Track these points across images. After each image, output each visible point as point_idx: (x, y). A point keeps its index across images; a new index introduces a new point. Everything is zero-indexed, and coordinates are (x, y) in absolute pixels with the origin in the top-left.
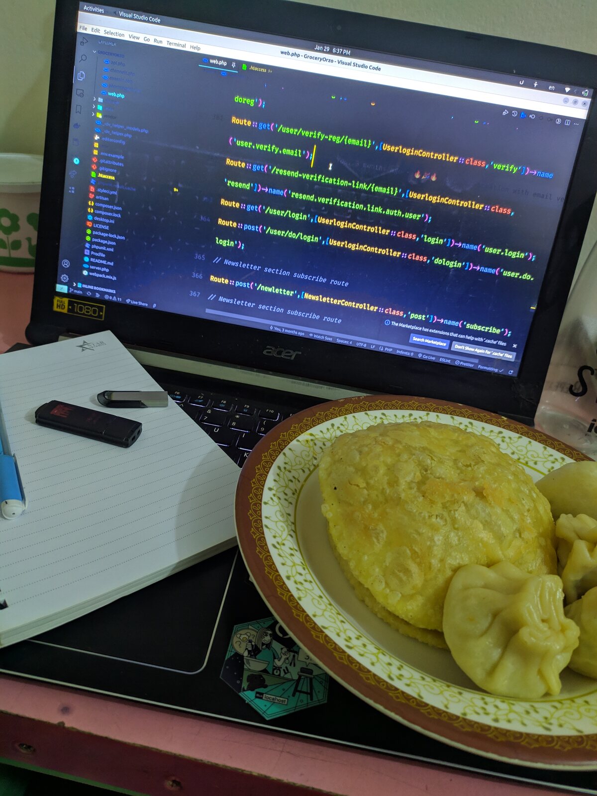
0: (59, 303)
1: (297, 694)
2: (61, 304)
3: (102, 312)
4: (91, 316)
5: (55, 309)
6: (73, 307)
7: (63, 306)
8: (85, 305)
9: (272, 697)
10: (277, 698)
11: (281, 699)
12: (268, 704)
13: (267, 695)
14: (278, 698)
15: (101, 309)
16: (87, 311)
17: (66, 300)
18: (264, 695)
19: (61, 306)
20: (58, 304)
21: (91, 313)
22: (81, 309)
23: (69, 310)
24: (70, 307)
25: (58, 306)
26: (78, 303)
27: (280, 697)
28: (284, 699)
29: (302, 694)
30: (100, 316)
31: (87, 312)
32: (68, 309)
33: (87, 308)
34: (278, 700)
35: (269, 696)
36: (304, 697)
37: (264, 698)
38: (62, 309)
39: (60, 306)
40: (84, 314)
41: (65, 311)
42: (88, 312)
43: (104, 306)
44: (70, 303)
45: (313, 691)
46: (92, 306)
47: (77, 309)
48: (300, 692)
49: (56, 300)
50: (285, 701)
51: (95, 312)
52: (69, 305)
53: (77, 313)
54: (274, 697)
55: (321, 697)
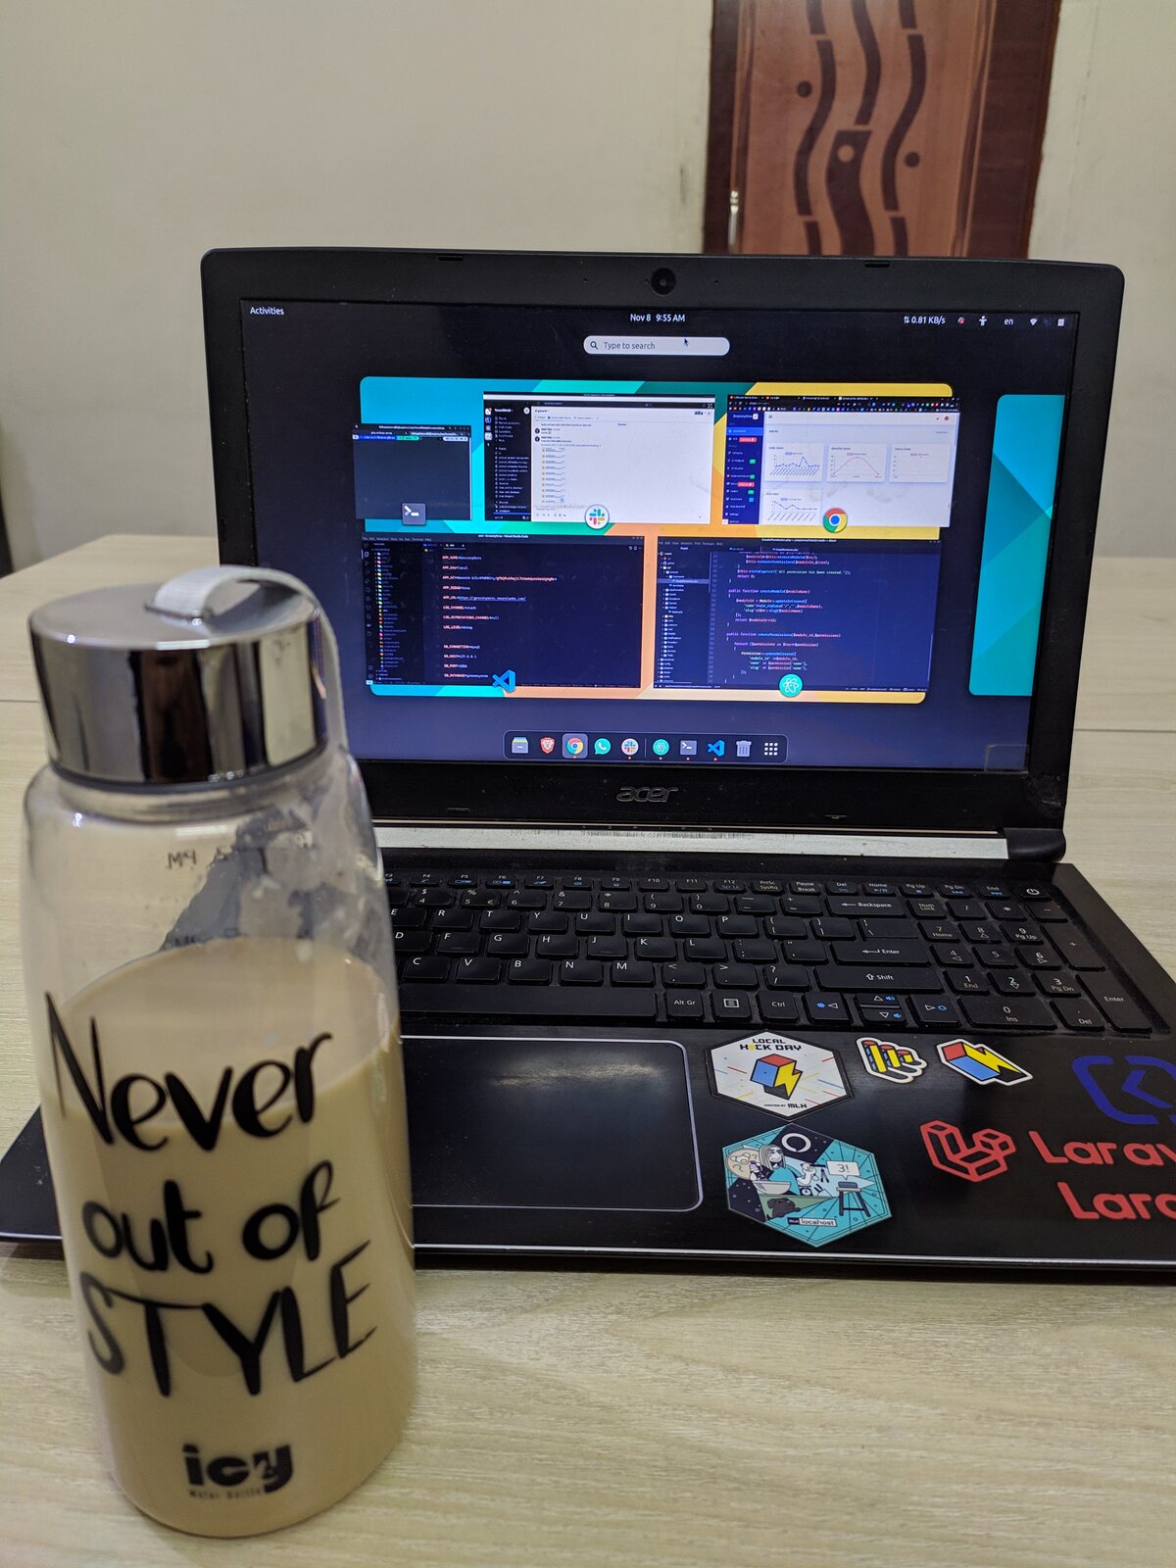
55: (881, 1212)
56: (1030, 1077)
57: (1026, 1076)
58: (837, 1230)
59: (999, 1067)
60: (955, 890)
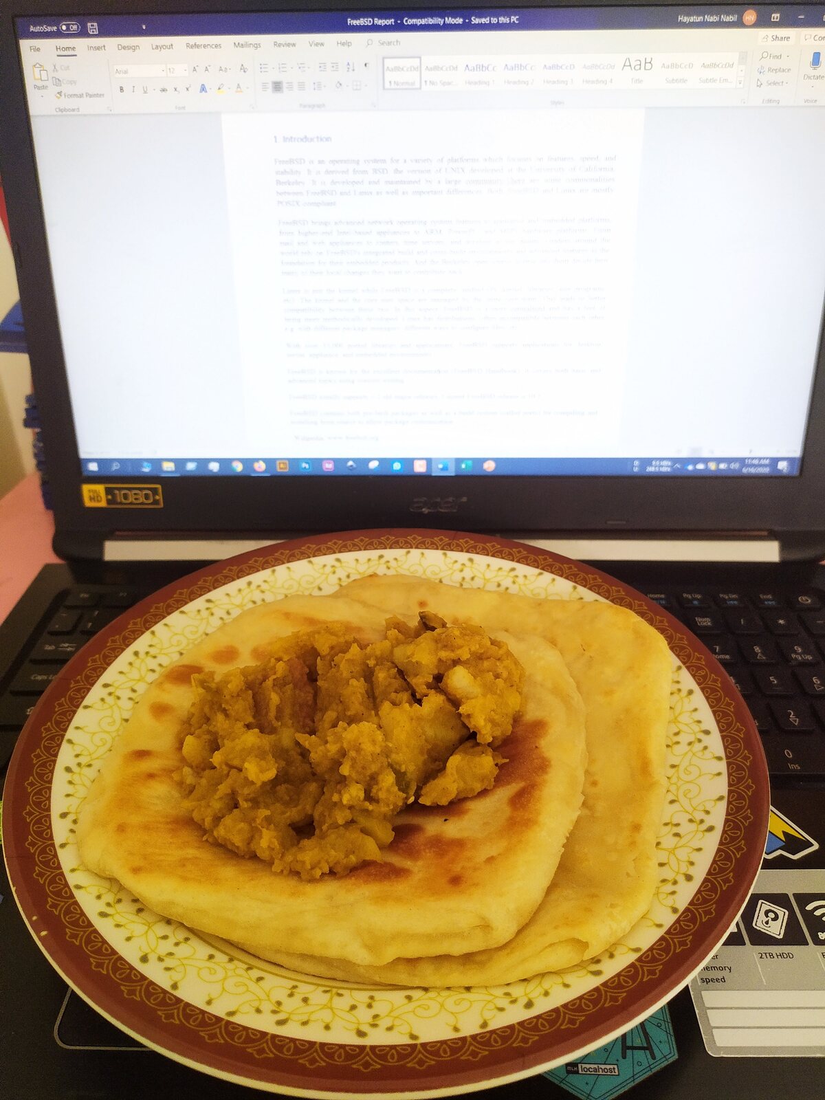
0: (91, 493)
1: (629, 1052)
2: (95, 495)
3: (159, 496)
4: (143, 503)
5: (88, 503)
6: (114, 496)
7: (99, 500)
8: (130, 489)
9: (593, 1066)
10: (600, 1066)
11: (608, 1067)
12: (591, 1080)
13: (584, 1066)
14: (603, 1067)
15: (155, 491)
16: (136, 497)
17: (100, 488)
18: (580, 1065)
19: (95, 497)
20: (89, 496)
21: (142, 500)
22: (126, 497)
23: (109, 502)
24: (109, 497)
25: (91, 499)
26: (119, 489)
27: (605, 1064)
28: (612, 1067)
29: (636, 1052)
30: (156, 502)
31: (136, 499)
32: (107, 500)
33: (135, 494)
34: (603, 1070)
35: (588, 1066)
36: (640, 1055)
37: (580, 1072)
39: (93, 498)
40: (131, 503)
41: (103, 504)
42: (138, 499)
43: (160, 486)
44: (108, 491)
45: (652, 1043)
46: (142, 489)
47: (120, 499)
48: (633, 1048)
49: (86, 488)
50: (614, 1069)
51: (147, 497)
52: (107, 495)
53: (121, 503)
54: (596, 1066)
55: (666, 1051)
56: (816, 846)
57: (812, 845)
58: (620, 1080)
59: (784, 833)
60: (730, 599)
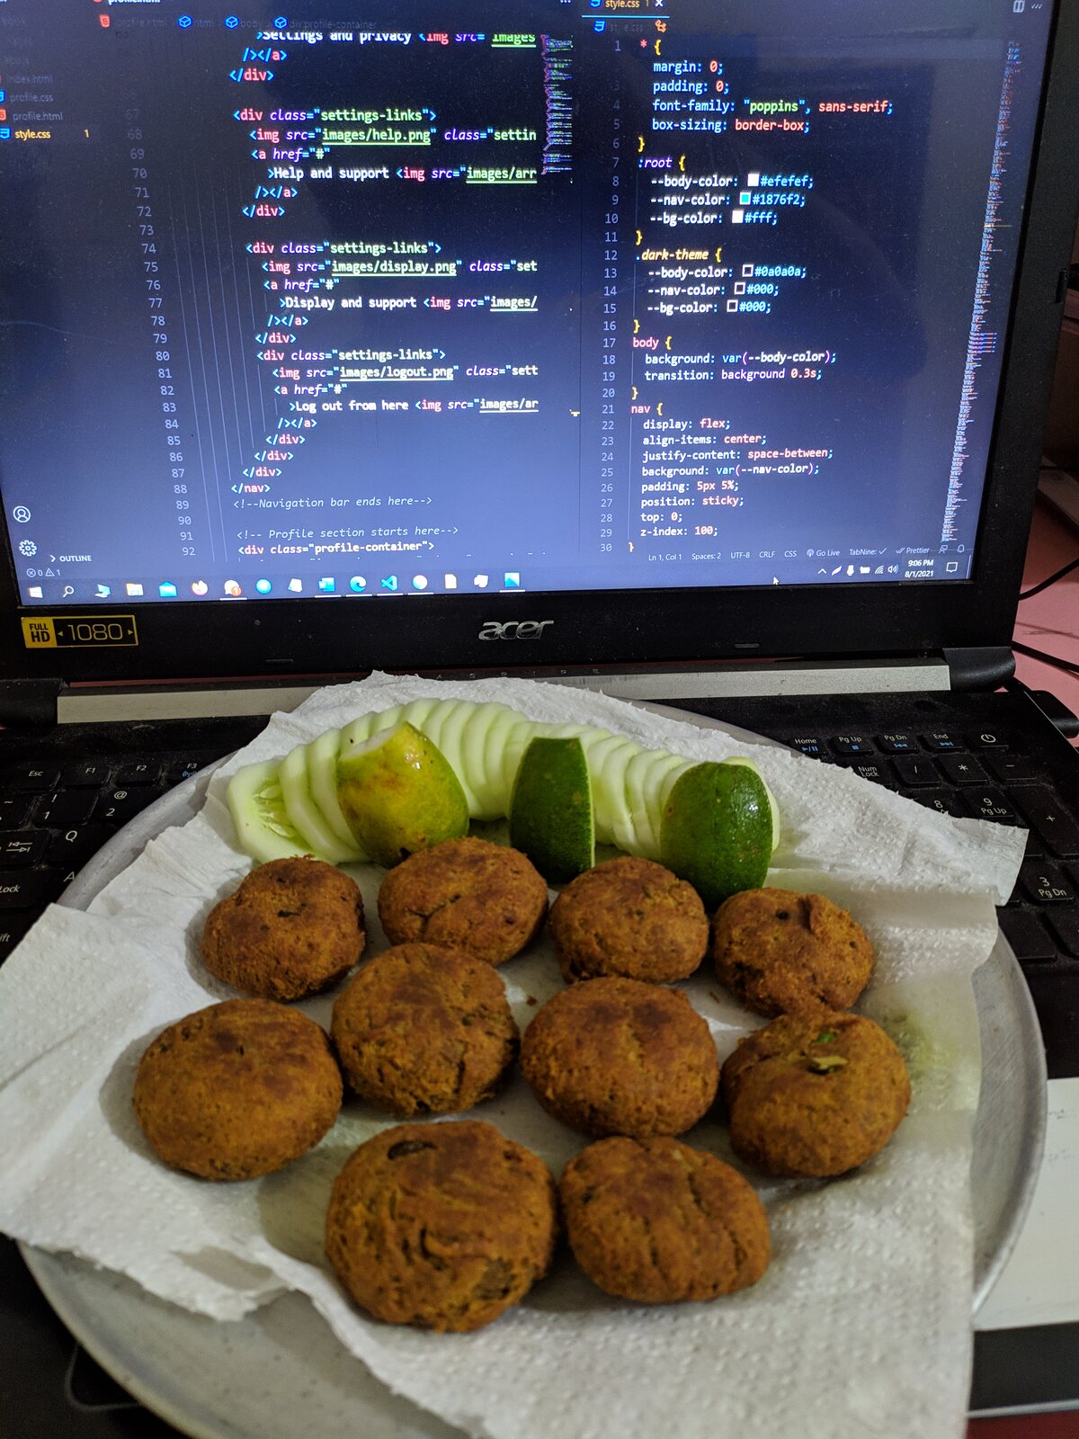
0: (34, 630)
2: (40, 631)
3: (133, 630)
4: (109, 641)
5: (29, 644)
6: (67, 632)
7: (46, 638)
8: (91, 622)
15: (126, 624)
17: (48, 622)
19: (40, 635)
20: (32, 633)
21: (108, 636)
22: (85, 632)
23: (60, 640)
24: (61, 634)
25: (33, 637)
26: (75, 622)
30: (130, 639)
31: (98, 635)
32: (57, 637)
33: (97, 629)
38: (44, 640)
39: (38, 636)
40: (93, 641)
41: (52, 643)
42: (103, 635)
43: (133, 617)
44: (58, 625)
46: (107, 622)
47: (75, 635)
49: (26, 622)
51: (115, 632)
52: (57, 632)
53: (78, 641)
